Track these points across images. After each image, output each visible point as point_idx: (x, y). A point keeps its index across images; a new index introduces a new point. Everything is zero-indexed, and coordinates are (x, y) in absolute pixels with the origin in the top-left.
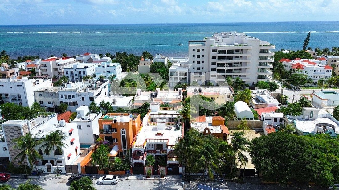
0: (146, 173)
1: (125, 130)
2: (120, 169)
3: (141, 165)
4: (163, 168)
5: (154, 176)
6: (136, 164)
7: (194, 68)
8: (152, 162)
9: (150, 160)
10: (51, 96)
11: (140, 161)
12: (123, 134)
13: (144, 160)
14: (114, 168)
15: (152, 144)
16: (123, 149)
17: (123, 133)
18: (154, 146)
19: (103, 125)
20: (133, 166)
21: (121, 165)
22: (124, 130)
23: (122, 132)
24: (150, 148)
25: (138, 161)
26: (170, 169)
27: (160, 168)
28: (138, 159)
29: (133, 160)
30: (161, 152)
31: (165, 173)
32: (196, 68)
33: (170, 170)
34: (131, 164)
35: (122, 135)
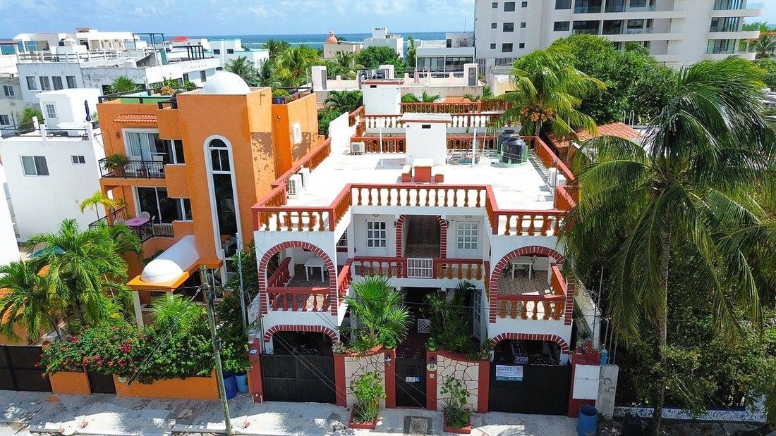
0: (351, 398)
1: (229, 148)
2: (179, 366)
3: (314, 340)
4: (461, 365)
5: (402, 413)
6: (284, 337)
7: (493, 46)
8: (386, 323)
9: (377, 310)
10: (7, 94)
11: (308, 317)
12: (216, 167)
13: (335, 313)
14: (138, 359)
15: (383, 226)
16: (220, 254)
17: (220, 159)
18: (391, 232)
19: (124, 131)
20: (269, 347)
21: (185, 340)
22: (224, 145)
23: (214, 154)
24: (370, 243)
25: (299, 313)
26: (511, 373)
27: (444, 368)
28: (295, 303)
29: (263, 311)
30: (435, 270)
31: (473, 401)
32: (499, 47)
33: (509, 384)
34: (253, 335)
35: (210, 172)
